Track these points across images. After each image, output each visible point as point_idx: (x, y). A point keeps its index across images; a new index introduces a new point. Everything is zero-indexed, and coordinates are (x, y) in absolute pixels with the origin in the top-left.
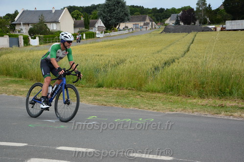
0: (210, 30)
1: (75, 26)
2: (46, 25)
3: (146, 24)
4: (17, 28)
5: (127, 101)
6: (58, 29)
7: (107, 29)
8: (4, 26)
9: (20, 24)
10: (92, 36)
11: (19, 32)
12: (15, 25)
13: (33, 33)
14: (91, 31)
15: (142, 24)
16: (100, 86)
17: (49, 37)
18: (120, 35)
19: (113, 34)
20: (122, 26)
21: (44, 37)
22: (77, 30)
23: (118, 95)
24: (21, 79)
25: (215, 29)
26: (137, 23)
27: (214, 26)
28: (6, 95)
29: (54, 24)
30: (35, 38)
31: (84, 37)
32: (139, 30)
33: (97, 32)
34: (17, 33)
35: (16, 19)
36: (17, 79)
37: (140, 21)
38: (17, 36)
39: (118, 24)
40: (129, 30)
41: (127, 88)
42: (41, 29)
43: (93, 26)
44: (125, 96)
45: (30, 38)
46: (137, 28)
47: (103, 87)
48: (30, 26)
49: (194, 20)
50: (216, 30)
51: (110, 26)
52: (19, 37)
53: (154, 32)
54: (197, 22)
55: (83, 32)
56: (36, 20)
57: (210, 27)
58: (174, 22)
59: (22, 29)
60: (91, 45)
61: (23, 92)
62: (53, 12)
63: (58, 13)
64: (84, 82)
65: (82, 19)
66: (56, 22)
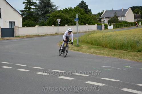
1: (135, 18)
2: (118, 18)
4: (102, 20)
6: (125, 20)
8: (96, 19)
9: (104, 18)
11: (103, 22)
12: (101, 18)
13: (110, 22)
16: (139, 51)
17: (119, 25)
21: (116, 25)
22: (136, 20)
24: (98, 46)
28: (89, 54)
29: (123, 17)
30: (111, 25)
31: (140, 24)
34: (102, 23)
35: (102, 15)
36: (96, 46)
38: (101, 25)
42: (115, 20)
45: (108, 25)
47: (141, 52)
48: (109, 19)
52: (102, 25)
55: (140, 21)
56: (112, 15)
59: (104, 21)
61: (97, 52)
62: (122, 10)
63: (125, 11)
64: (130, 49)
65: (140, 14)
66: (124, 16)
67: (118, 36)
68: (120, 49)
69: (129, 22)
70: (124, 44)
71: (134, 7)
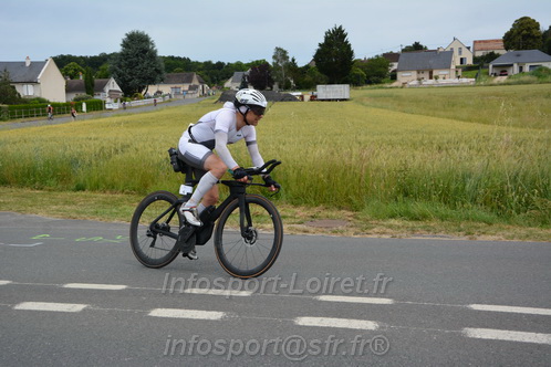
0: (293, 99)
1: (69, 90)
2: (14, 87)
3: (193, 88)
5: (114, 210)
6: (38, 95)
7: (125, 96)
10: (97, 106)
14: (96, 97)
15: (185, 87)
16: (80, 188)
17: (19, 108)
18: (149, 105)
19: (135, 103)
20: (152, 90)
21: (9, 109)
22: (73, 96)
23: (104, 203)
25: (302, 97)
26: (178, 86)
27: (300, 93)
29: (30, 86)
31: (84, 109)
32: (181, 97)
33: (108, 100)
37: (183, 82)
39: (144, 87)
40: (164, 97)
41: (123, 191)
42: (5, 94)
43: (101, 89)
44: (115, 204)
46: (177, 94)
47: (84, 190)
49: (270, 83)
50: (303, 100)
51: (130, 91)
53: (206, 100)
54: (275, 86)
55: (83, 99)
57: (294, 94)
58: (239, 85)
60: (89, 122)
62: (28, 65)
63: (37, 66)
64: (53, 182)
65: (81, 78)
66: (34, 82)
67: (14, 143)
68: (22, 185)
69: (51, 101)
70: (34, 169)
71: (63, 57)
